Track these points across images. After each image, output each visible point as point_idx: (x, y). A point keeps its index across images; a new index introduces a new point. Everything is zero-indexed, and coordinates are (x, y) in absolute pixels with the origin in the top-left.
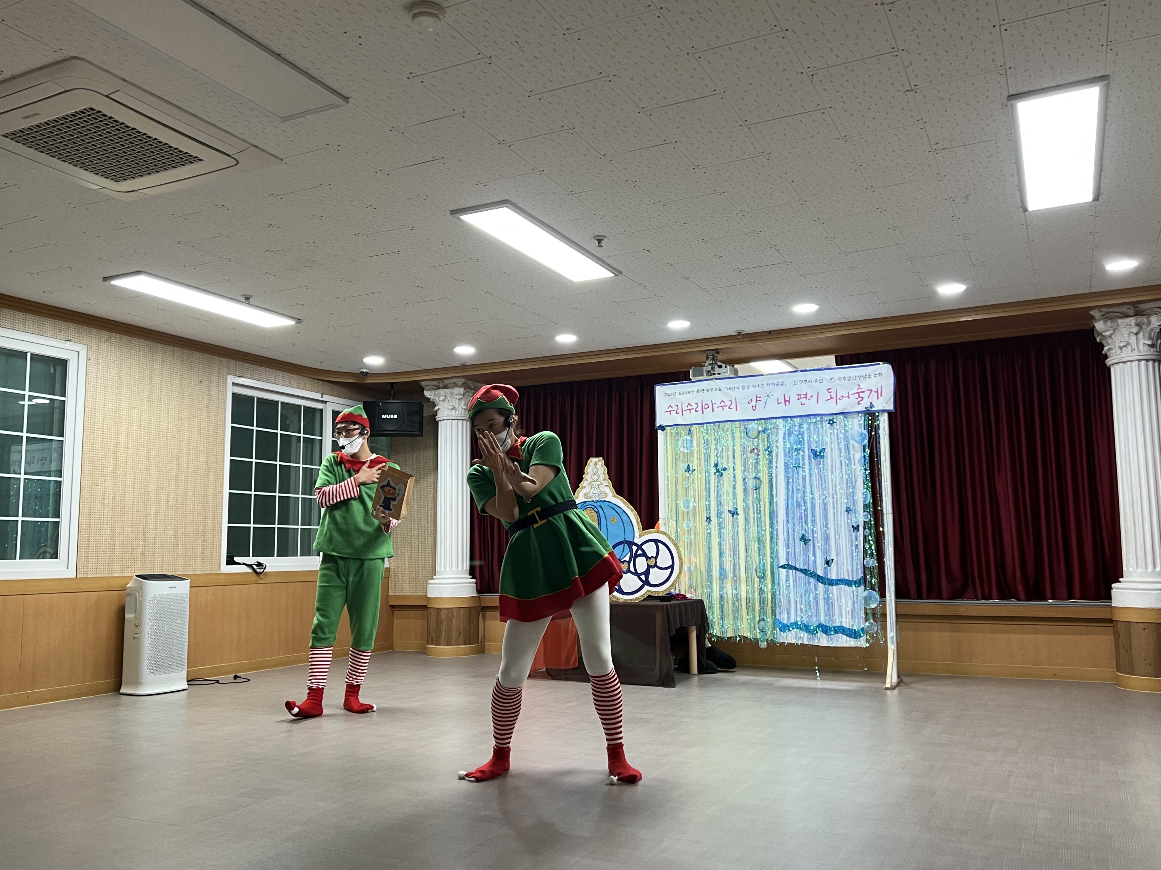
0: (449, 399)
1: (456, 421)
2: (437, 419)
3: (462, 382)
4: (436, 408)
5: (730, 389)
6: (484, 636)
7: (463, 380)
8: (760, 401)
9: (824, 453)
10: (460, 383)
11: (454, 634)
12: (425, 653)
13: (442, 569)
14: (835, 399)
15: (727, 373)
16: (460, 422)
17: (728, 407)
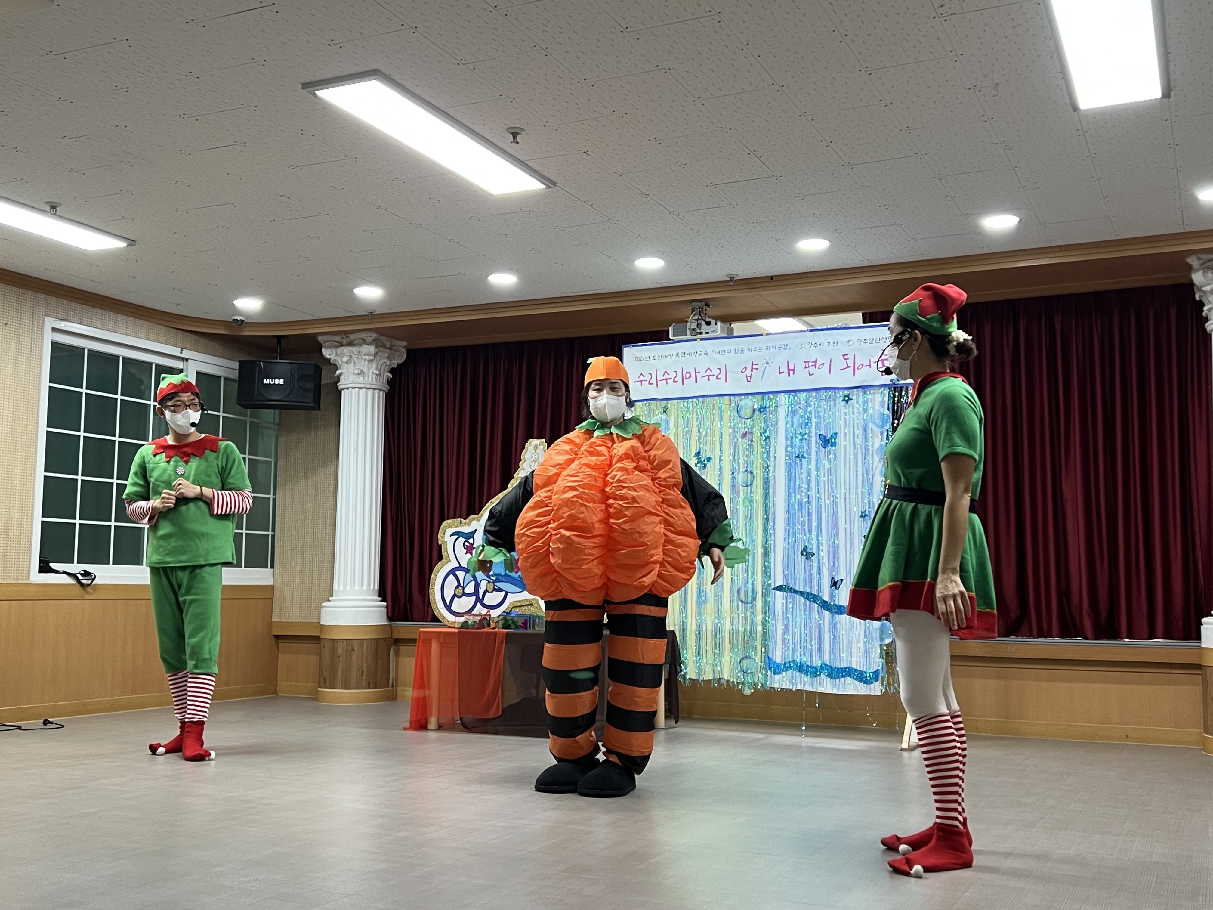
0: (355, 360)
1: (364, 390)
2: (340, 387)
3: (372, 338)
4: (338, 372)
5: (719, 352)
6: (397, 679)
7: (374, 335)
8: (757, 369)
9: (835, 439)
10: (370, 339)
11: (354, 674)
12: (316, 699)
13: (341, 588)
14: (852, 368)
15: (717, 332)
16: (370, 392)
17: (715, 377)
